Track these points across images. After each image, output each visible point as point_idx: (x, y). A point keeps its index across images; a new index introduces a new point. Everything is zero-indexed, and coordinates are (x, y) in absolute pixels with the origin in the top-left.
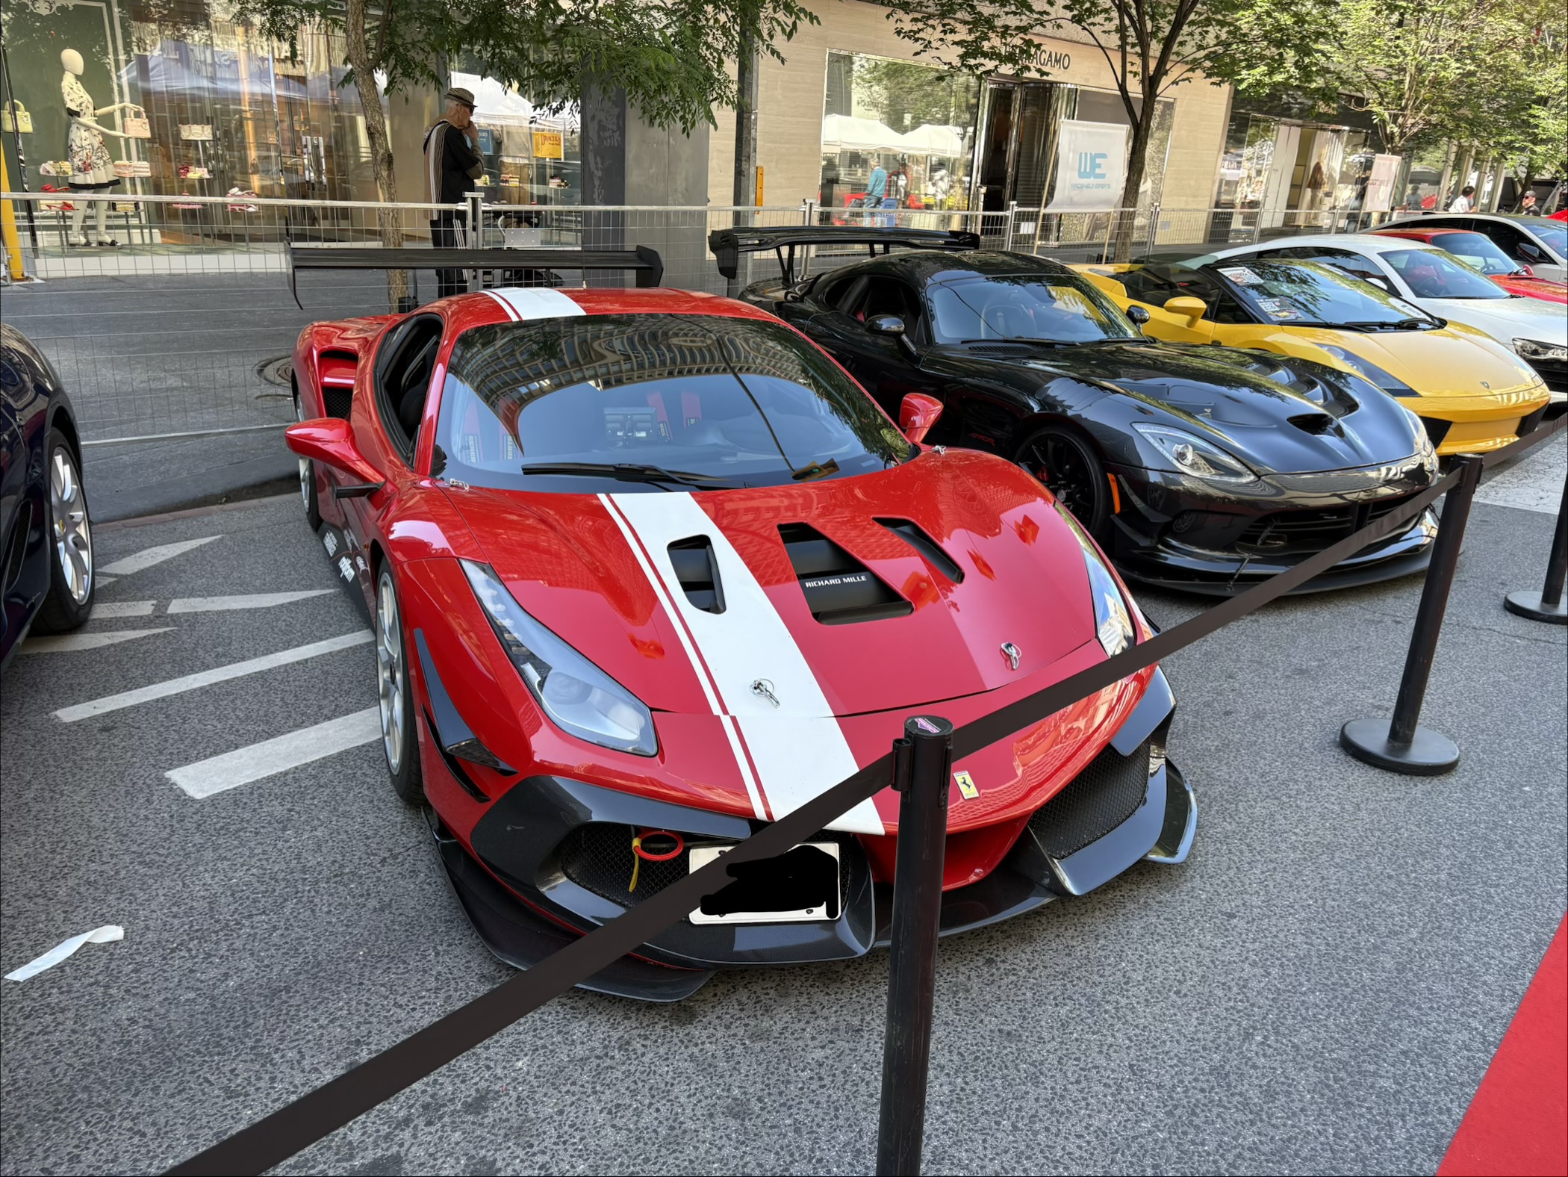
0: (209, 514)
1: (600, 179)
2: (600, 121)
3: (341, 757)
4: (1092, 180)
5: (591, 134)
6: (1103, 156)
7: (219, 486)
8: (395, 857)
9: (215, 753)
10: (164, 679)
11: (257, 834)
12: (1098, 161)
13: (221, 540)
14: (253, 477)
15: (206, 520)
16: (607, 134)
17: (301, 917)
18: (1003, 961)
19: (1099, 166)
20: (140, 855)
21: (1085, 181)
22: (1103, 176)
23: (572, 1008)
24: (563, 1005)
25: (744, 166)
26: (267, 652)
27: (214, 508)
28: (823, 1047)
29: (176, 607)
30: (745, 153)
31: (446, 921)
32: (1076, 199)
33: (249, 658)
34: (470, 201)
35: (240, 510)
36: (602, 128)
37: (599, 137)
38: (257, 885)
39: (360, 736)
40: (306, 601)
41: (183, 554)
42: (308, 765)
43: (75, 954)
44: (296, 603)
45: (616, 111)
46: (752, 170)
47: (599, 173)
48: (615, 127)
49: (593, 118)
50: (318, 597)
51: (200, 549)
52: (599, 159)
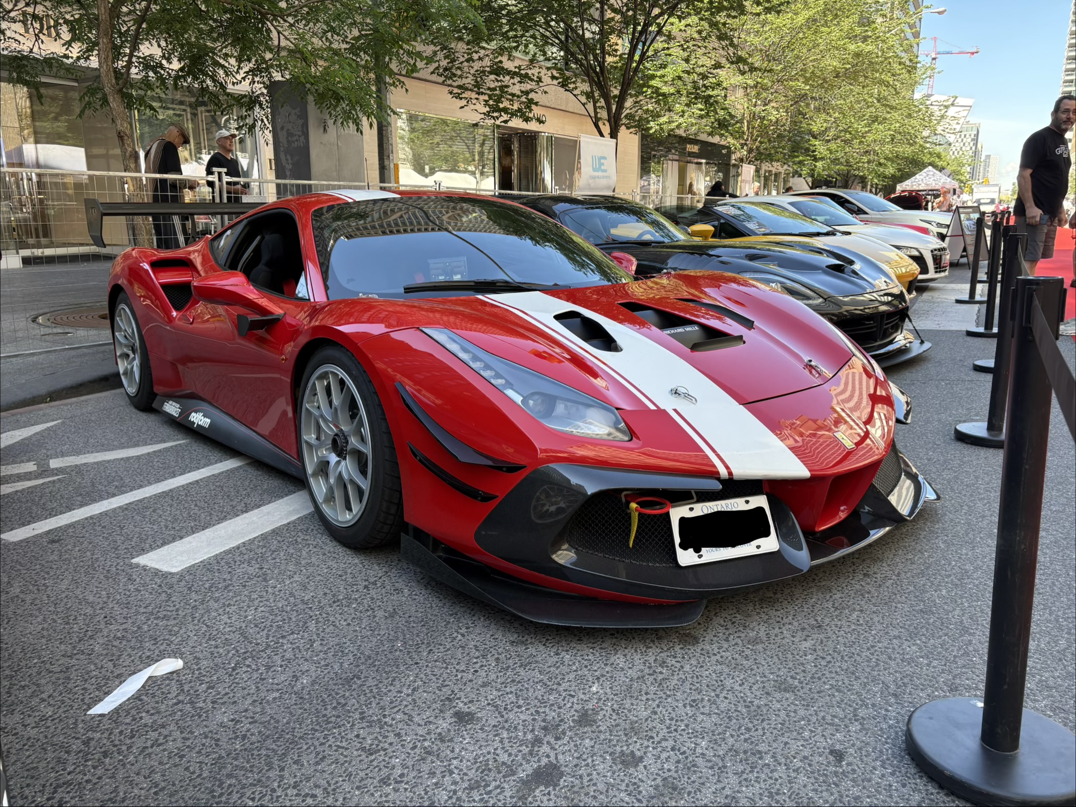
0: (41, 409)
1: (291, 170)
2: (288, 130)
3: (275, 532)
4: (600, 174)
5: (281, 140)
6: (605, 158)
7: (42, 389)
8: (375, 583)
9: (164, 544)
10: (81, 506)
11: (245, 586)
12: (602, 161)
13: (63, 423)
14: (68, 381)
15: (41, 413)
16: (294, 139)
17: (327, 630)
18: (875, 573)
19: (603, 164)
20: (152, 613)
21: (596, 174)
22: (605, 171)
23: (601, 648)
24: (593, 648)
25: (386, 162)
26: (158, 481)
27: (42, 405)
28: (805, 640)
29: (54, 464)
30: (386, 153)
31: (451, 615)
32: (592, 185)
33: (146, 486)
34: (216, 174)
35: (66, 405)
36: (290, 134)
37: (288, 141)
38: (271, 617)
39: (281, 518)
40: (166, 450)
41: (37, 433)
42: (252, 541)
43: (143, 686)
44: (160, 451)
45: (301, 122)
46: (392, 166)
47: (290, 167)
48: (300, 133)
49: (282, 128)
50: (176, 446)
51: (48, 429)
52: (289, 157)
